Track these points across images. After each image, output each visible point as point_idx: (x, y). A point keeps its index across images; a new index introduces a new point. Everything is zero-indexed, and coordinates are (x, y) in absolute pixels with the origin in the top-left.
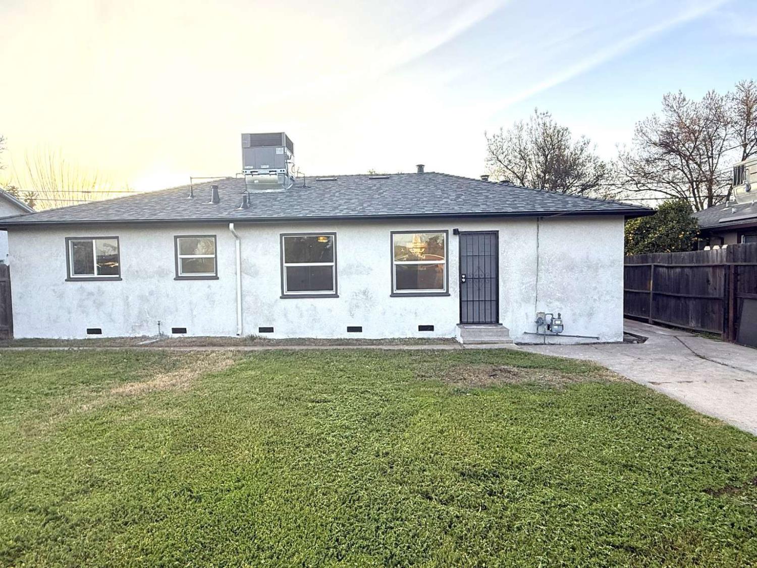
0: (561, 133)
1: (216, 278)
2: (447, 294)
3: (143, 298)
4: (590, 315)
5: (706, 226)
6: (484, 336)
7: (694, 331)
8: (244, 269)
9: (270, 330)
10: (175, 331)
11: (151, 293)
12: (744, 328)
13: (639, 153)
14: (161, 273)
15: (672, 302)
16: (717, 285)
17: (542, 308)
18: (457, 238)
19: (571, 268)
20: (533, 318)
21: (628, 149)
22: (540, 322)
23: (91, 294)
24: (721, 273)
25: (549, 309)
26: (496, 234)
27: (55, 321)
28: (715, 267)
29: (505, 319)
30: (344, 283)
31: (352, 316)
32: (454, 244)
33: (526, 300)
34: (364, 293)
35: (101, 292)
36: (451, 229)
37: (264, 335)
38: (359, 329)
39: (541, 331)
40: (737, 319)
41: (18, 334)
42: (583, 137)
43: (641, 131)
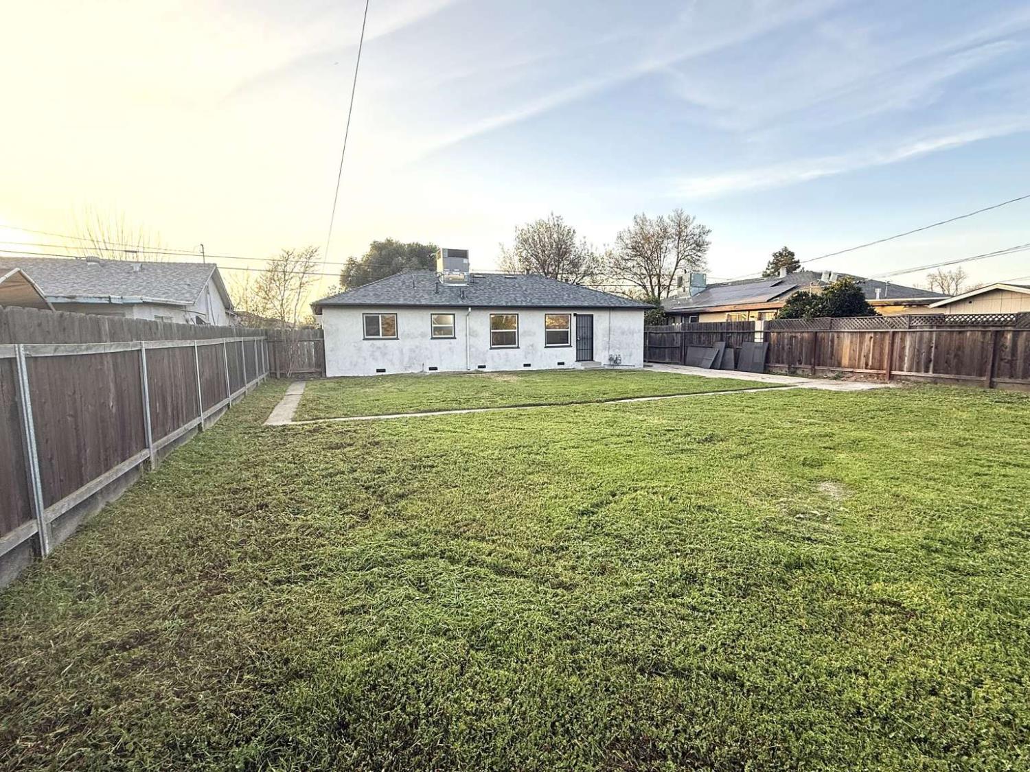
0: (570, 233)
1: (455, 338)
2: (570, 346)
3: (412, 351)
4: (630, 356)
5: (667, 311)
6: (590, 365)
7: (667, 363)
8: (472, 334)
9: (484, 367)
10: (430, 369)
11: (417, 347)
12: (688, 359)
13: (617, 252)
14: (423, 335)
15: (657, 351)
16: (678, 341)
17: (611, 352)
18: (575, 318)
19: (623, 333)
20: (607, 358)
21: (609, 249)
22: (611, 359)
23: (379, 348)
24: (679, 335)
25: (614, 353)
26: (592, 316)
27: (355, 365)
28: (676, 333)
29: (596, 358)
30: (523, 341)
31: (526, 358)
32: (574, 319)
33: (605, 349)
34: (532, 346)
35: (386, 347)
36: (572, 313)
37: (480, 369)
38: (529, 365)
39: (612, 363)
40: (685, 355)
41: (329, 374)
42: (584, 237)
43: (620, 238)
